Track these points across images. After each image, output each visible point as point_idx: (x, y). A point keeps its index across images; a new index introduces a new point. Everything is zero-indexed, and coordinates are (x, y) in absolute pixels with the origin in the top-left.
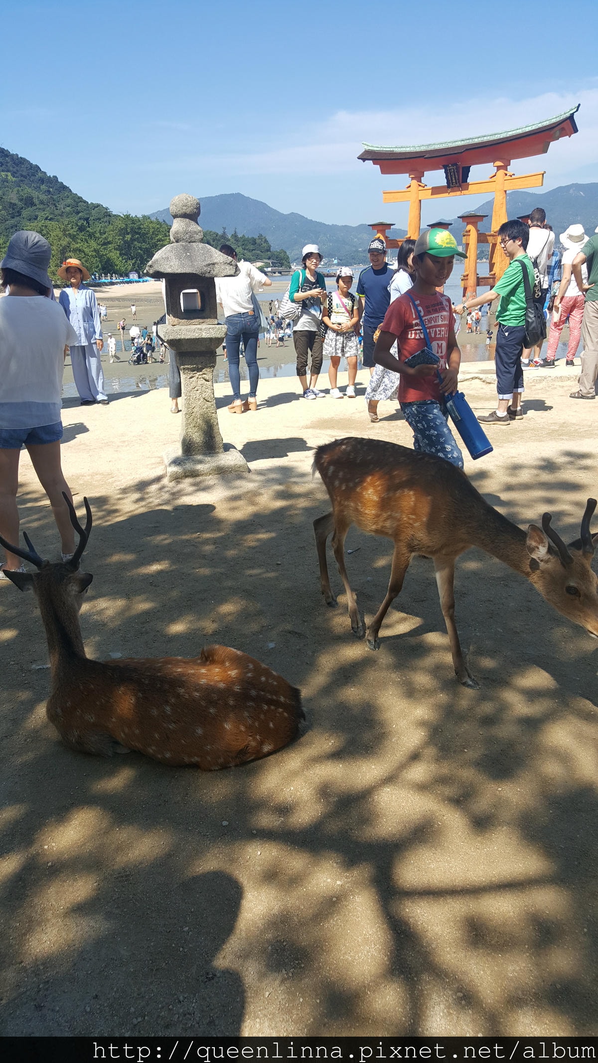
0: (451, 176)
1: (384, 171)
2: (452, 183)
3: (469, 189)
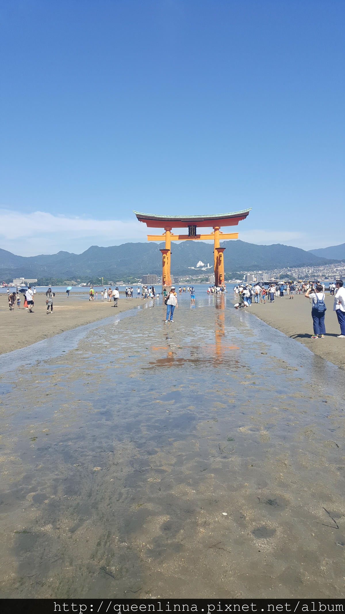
0: (191, 231)
1: (148, 225)
2: (191, 234)
3: (200, 238)
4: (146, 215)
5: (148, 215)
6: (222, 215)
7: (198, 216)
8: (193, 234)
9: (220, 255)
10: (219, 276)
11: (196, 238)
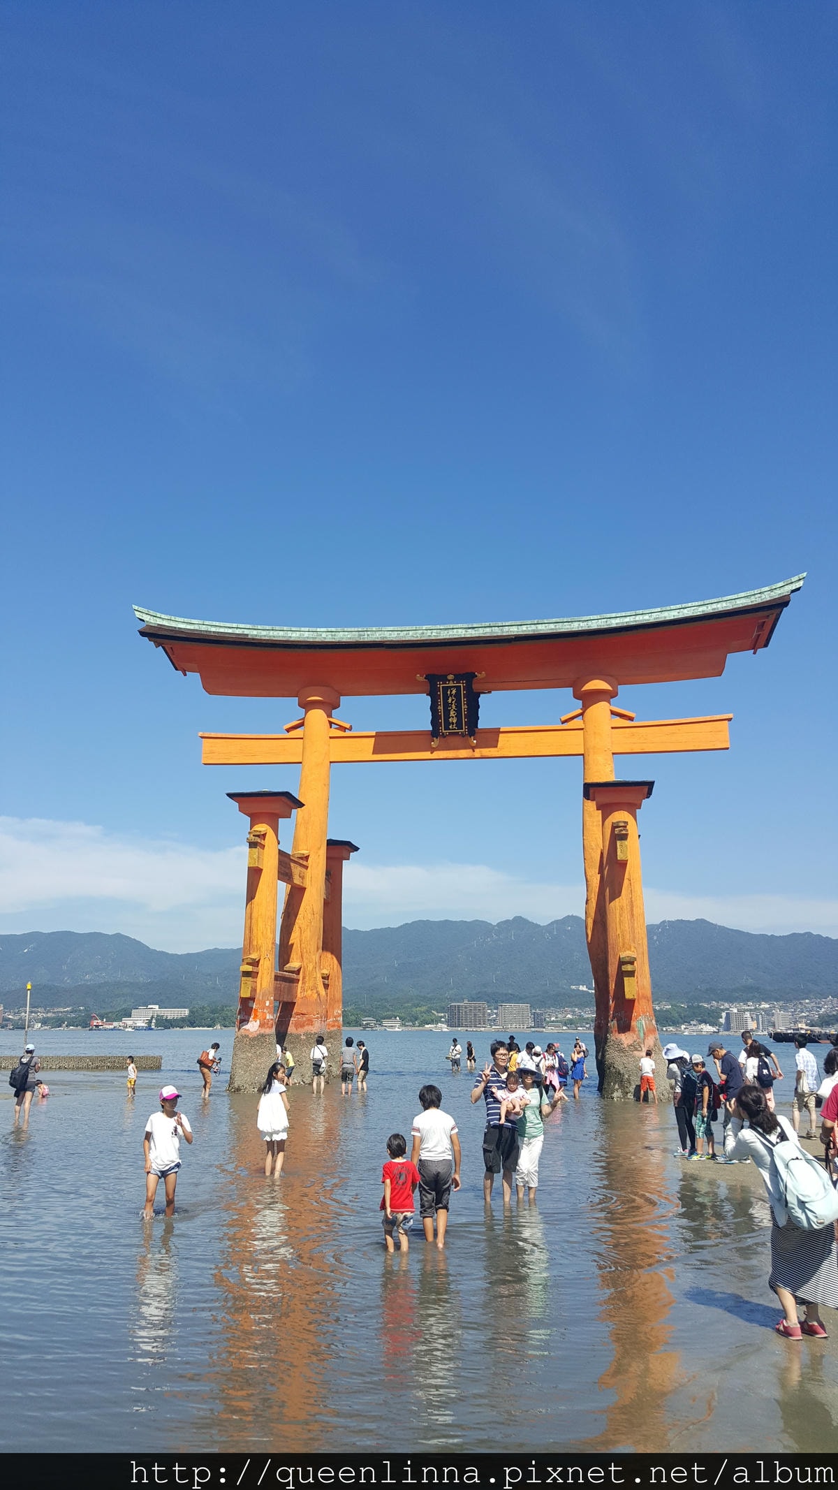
0: (446, 705)
1: (213, 686)
2: (447, 724)
3: (499, 745)
4: (203, 628)
5: (213, 629)
6: (627, 619)
7: (488, 630)
8: (459, 725)
9: (614, 827)
10: (612, 970)
11: (473, 748)
